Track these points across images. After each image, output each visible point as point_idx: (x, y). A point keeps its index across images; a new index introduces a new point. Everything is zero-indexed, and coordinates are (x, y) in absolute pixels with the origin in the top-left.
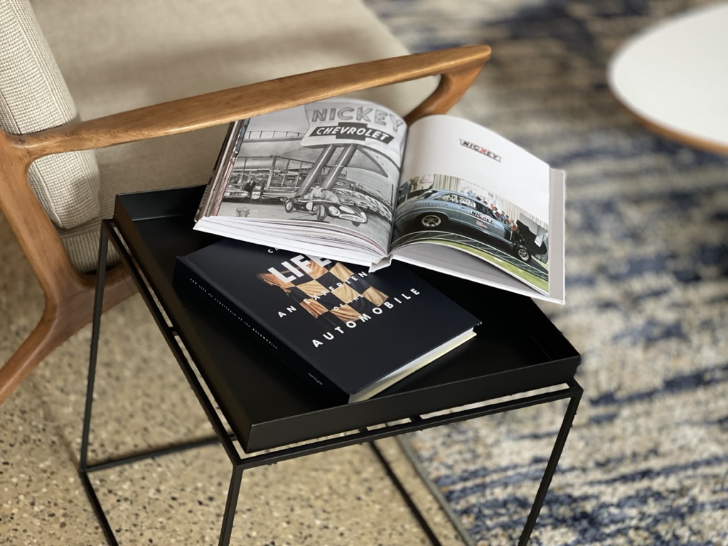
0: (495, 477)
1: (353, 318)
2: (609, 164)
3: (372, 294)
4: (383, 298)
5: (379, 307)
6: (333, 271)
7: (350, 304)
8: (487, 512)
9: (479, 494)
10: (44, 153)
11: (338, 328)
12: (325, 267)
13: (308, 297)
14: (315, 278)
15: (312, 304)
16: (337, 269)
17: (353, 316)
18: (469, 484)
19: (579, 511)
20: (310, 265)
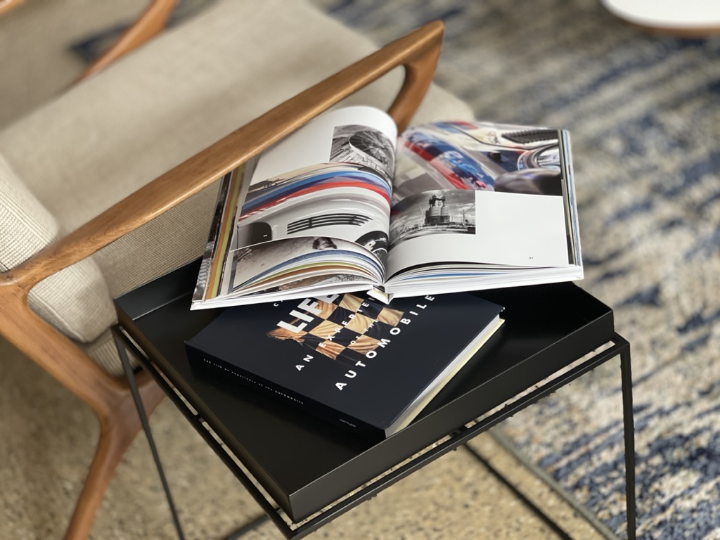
0: (598, 441)
2: (638, 78)
4: (398, 315)
5: (397, 327)
6: (342, 305)
7: (366, 334)
8: (599, 480)
9: (586, 464)
10: (35, 281)
11: (359, 363)
12: (333, 302)
13: (323, 340)
14: (325, 318)
15: (327, 346)
16: (346, 302)
17: (372, 345)
18: (574, 456)
19: (694, 448)
20: (318, 305)
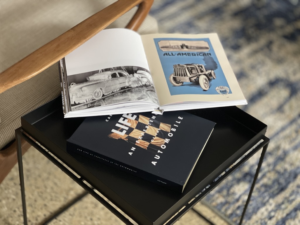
1: (162, 143)
3: (164, 127)
4: (169, 127)
5: (170, 132)
7: (157, 136)
11: (159, 151)
13: (137, 139)
14: (134, 128)
15: (140, 142)
16: (141, 119)
17: (162, 142)
20: (128, 121)
